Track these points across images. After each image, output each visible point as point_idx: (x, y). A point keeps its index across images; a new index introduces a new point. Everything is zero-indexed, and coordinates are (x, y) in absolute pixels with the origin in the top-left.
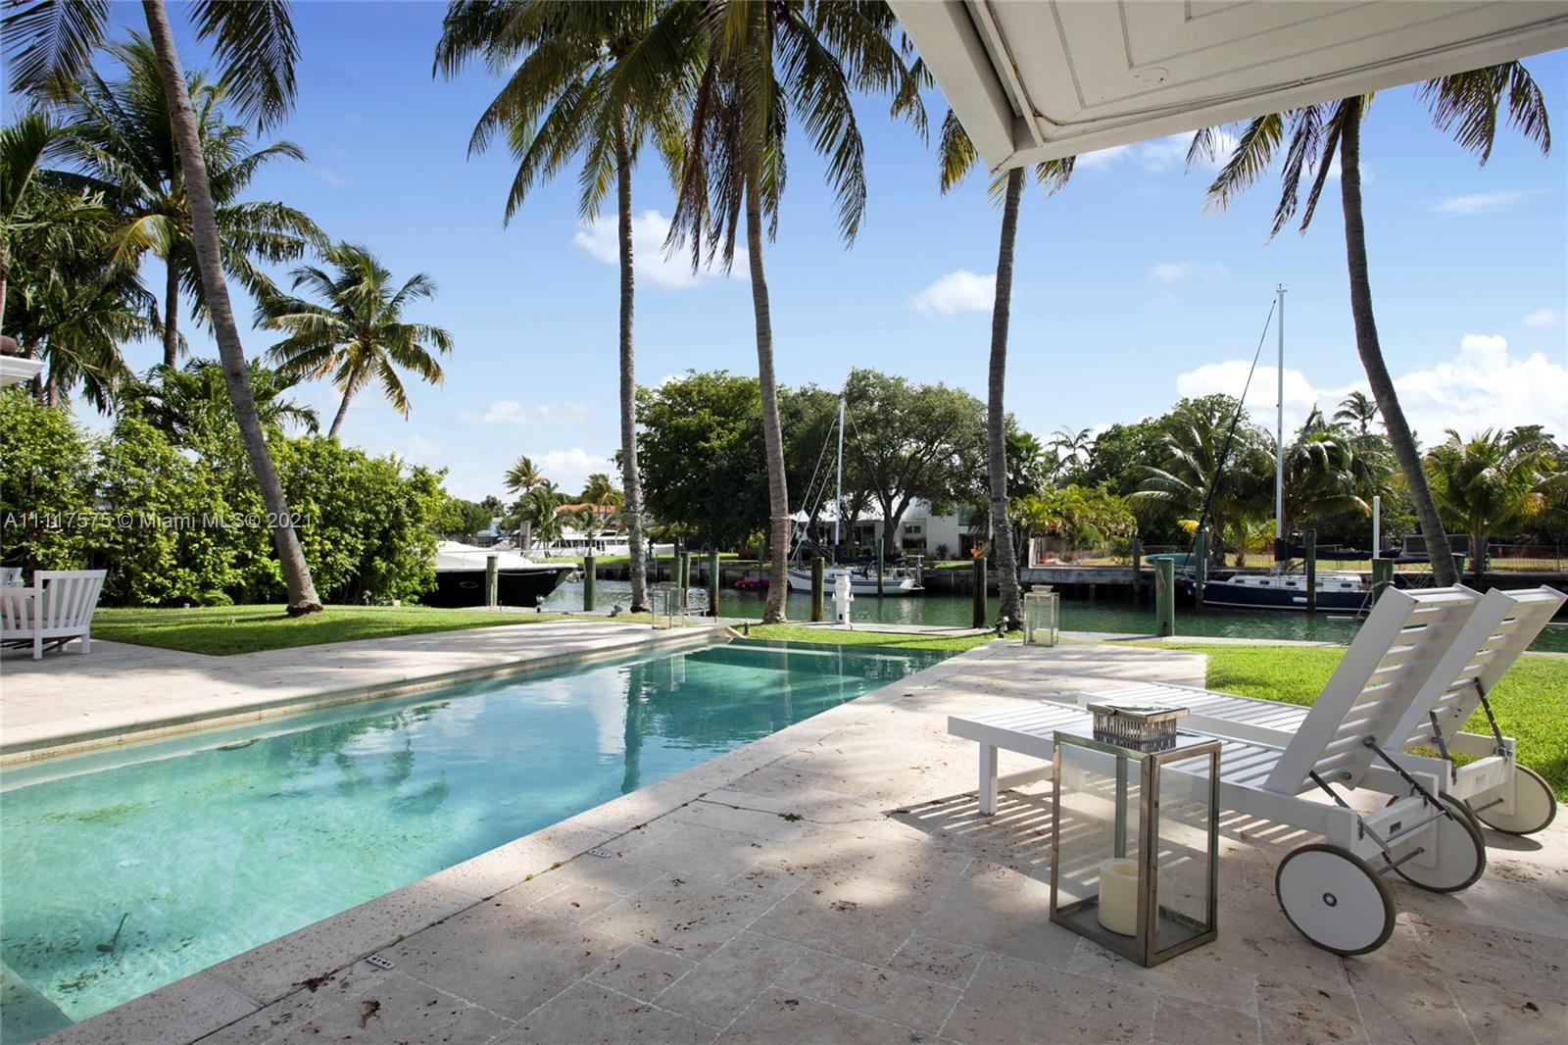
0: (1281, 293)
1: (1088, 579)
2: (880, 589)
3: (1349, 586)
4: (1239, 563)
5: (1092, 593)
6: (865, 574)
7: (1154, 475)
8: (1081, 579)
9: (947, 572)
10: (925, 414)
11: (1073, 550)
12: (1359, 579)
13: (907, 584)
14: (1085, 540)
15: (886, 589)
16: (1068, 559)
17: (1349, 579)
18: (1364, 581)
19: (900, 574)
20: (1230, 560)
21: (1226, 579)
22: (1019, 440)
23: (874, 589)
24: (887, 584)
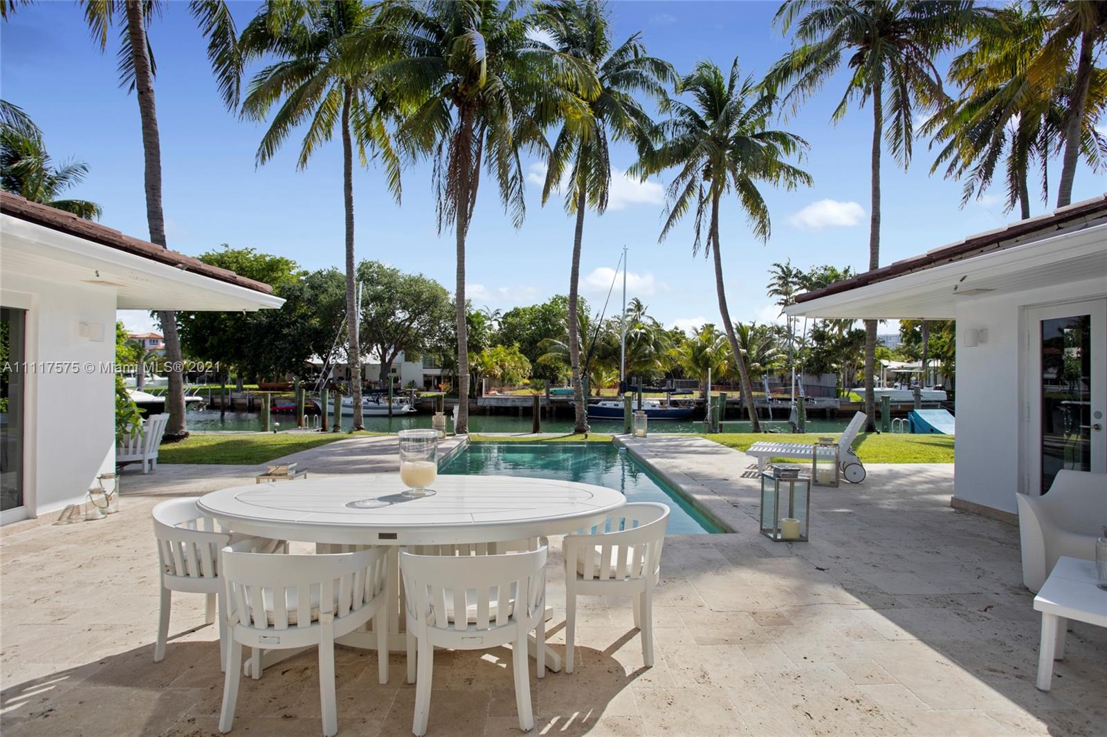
0: (626, 250)
1: (518, 404)
2: (390, 412)
3: (654, 406)
4: (598, 394)
5: (521, 413)
6: (377, 402)
7: (555, 344)
8: (514, 404)
9: (429, 400)
10: (417, 297)
11: (503, 386)
12: (659, 402)
13: (406, 408)
14: (511, 380)
15: (394, 411)
16: (500, 392)
17: (655, 402)
18: (661, 404)
19: (401, 401)
20: (594, 392)
21: (597, 403)
22: (473, 317)
23: (386, 412)
24: (394, 408)
